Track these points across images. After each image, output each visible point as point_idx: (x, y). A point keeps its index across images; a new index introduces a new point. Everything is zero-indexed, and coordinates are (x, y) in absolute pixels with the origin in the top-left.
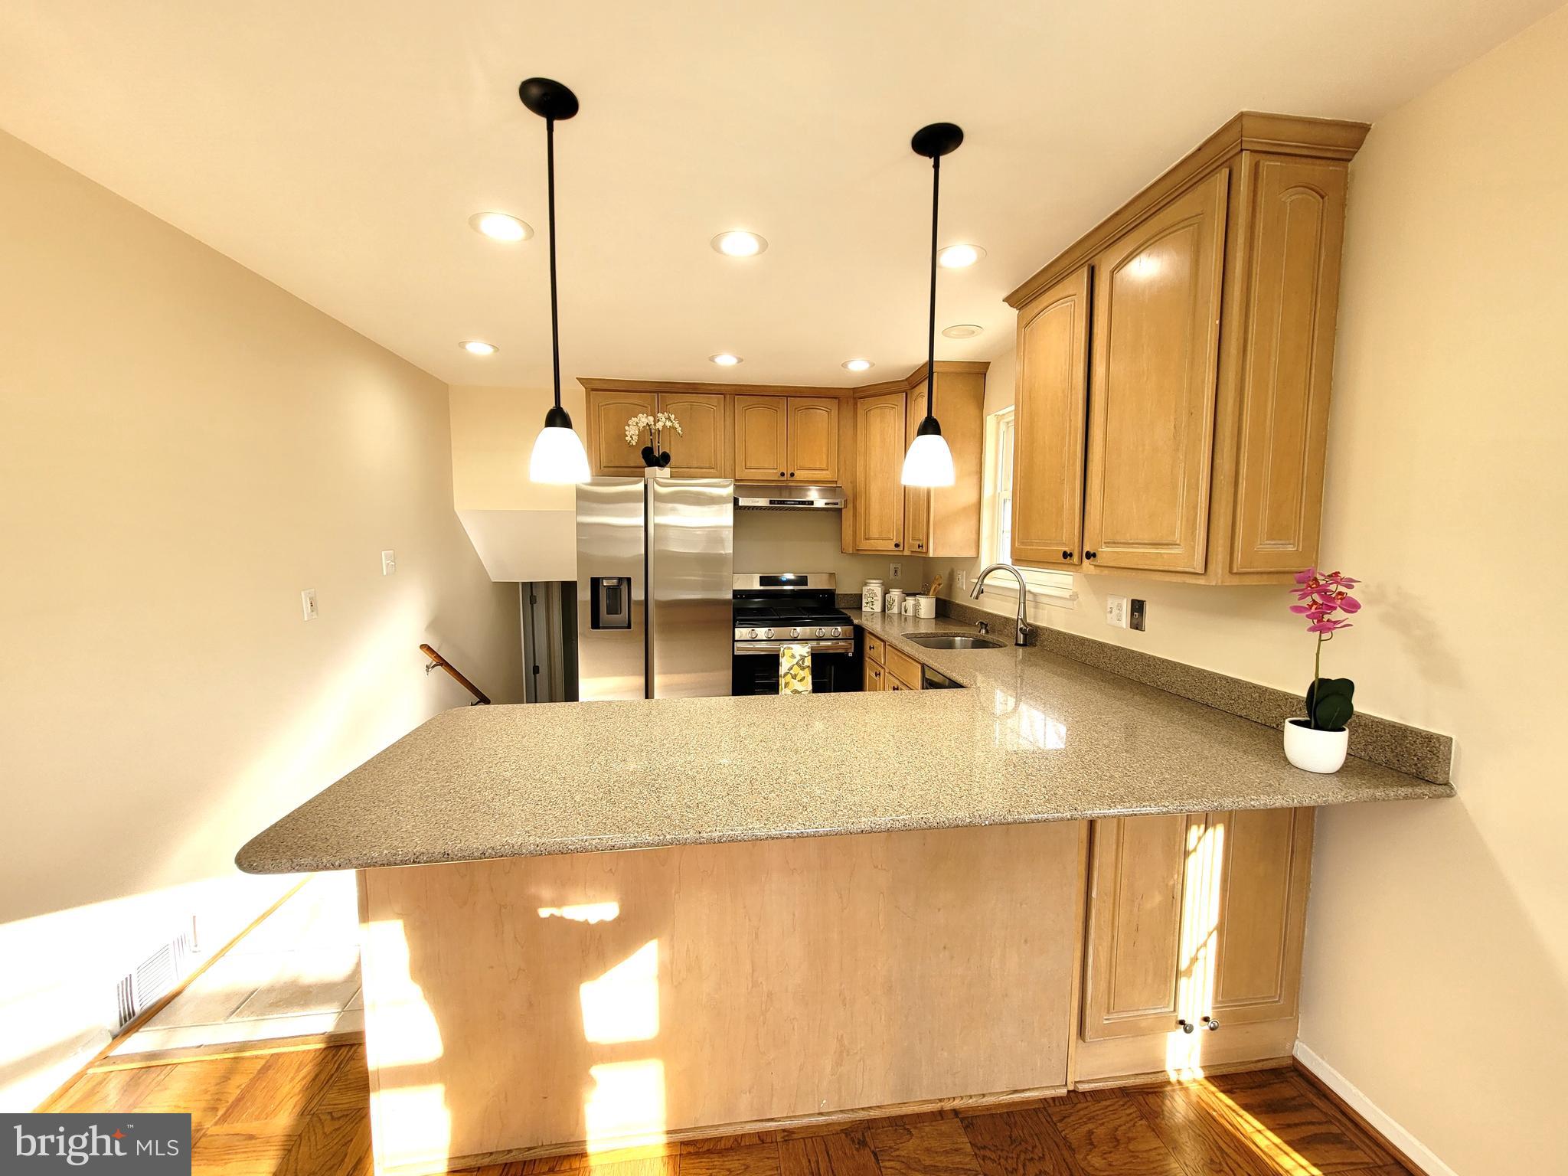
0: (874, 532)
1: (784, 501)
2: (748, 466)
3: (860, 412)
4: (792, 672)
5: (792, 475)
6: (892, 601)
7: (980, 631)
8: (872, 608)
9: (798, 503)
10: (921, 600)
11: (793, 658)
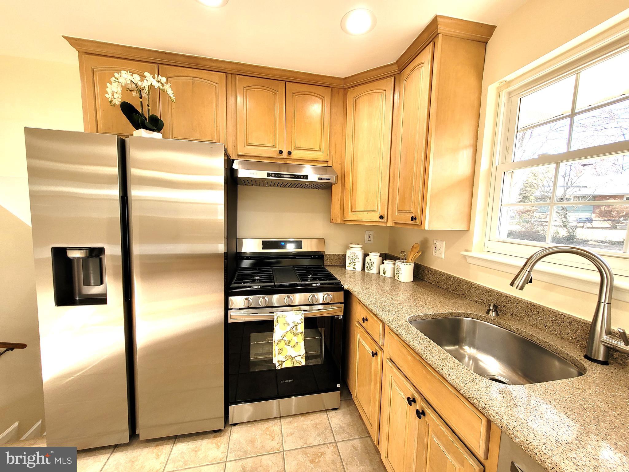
0: (360, 204)
1: (280, 174)
2: (250, 142)
3: (350, 100)
4: (285, 339)
5: (290, 153)
6: (371, 263)
7: (488, 313)
8: (354, 268)
9: (294, 176)
10: (399, 264)
11: (286, 324)
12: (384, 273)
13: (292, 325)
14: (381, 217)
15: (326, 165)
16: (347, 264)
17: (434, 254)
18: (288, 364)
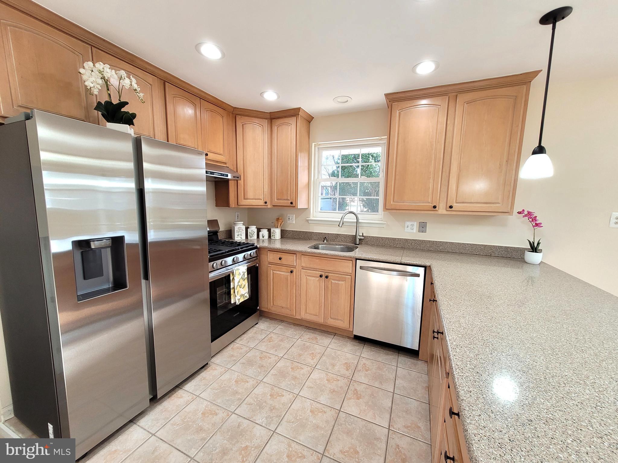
0: (250, 194)
1: (213, 172)
3: (239, 123)
4: (240, 284)
5: (207, 155)
6: (253, 233)
7: (324, 242)
8: (241, 238)
9: (220, 175)
10: (275, 230)
11: (240, 274)
12: (263, 237)
13: (242, 274)
14: (266, 203)
15: (225, 166)
16: (236, 236)
17: (288, 222)
18: (242, 300)
